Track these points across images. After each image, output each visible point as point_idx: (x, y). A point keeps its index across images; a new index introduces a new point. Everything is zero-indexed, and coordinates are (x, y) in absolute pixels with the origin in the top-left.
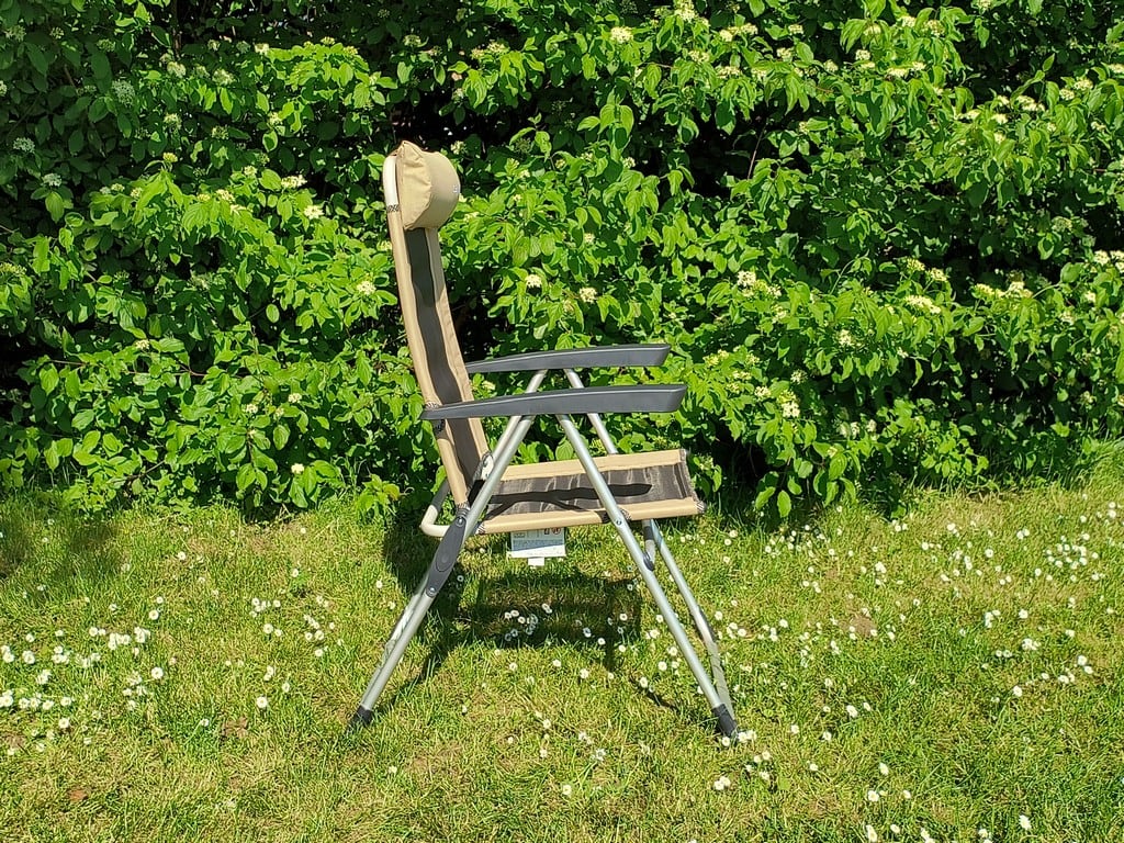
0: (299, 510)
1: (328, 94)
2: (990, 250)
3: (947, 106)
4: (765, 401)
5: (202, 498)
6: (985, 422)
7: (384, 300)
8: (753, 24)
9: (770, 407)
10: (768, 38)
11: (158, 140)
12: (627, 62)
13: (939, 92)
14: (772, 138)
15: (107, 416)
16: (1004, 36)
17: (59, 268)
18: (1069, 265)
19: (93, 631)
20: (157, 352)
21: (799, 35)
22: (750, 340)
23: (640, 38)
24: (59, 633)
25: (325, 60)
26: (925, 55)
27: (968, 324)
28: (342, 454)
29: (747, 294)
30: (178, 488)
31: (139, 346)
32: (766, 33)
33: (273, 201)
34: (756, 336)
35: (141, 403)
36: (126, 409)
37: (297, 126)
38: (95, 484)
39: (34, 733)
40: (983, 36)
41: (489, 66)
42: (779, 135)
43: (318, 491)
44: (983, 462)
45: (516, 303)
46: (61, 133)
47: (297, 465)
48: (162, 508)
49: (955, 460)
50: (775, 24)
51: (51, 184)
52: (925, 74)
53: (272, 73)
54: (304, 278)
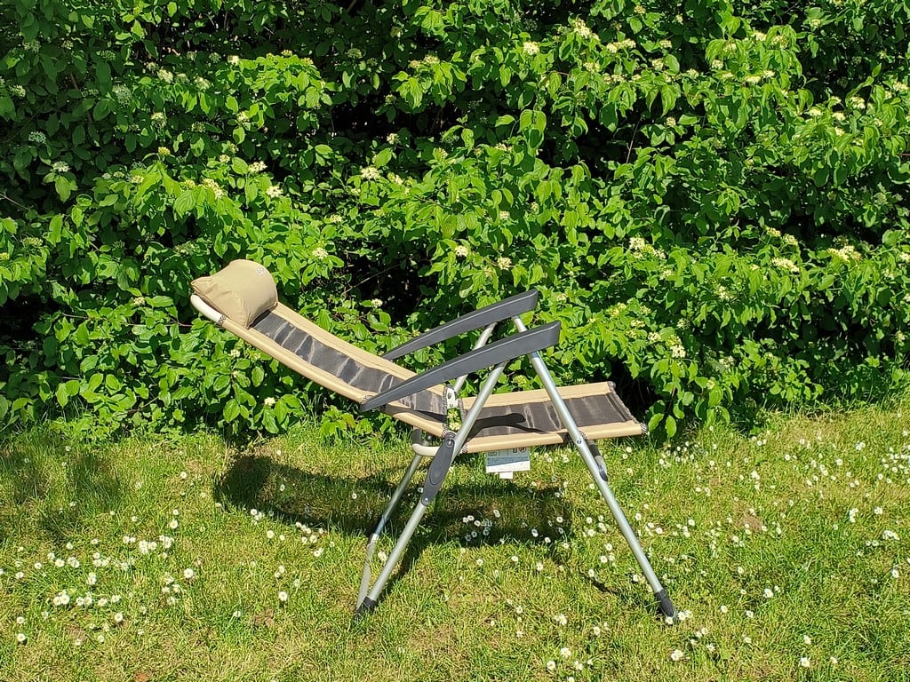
0: (271, 436)
1: (283, 96)
2: (822, 220)
3: (792, 105)
4: (656, 343)
5: (188, 427)
6: (817, 357)
7: (335, 264)
8: (632, 39)
9: (660, 349)
10: (642, 50)
11: (146, 134)
12: (535, 71)
13: (785, 93)
14: (644, 130)
15: (109, 360)
16: (828, 48)
17: (69, 241)
18: (888, 232)
19: (126, 539)
20: (151, 307)
21: (668, 49)
22: (640, 293)
23: (545, 50)
24: (95, 542)
25: (287, 70)
26: (773, 64)
27: (821, 281)
28: (301, 389)
29: (638, 256)
30: (168, 419)
31: (136, 303)
32: (642, 47)
33: (241, 184)
34: (644, 290)
35: (137, 349)
36: (125, 354)
37: (261, 123)
38: (101, 417)
39: (92, 626)
40: (814, 48)
41: (424, 74)
42: (650, 128)
43: (288, 420)
44: (819, 389)
45: (446, 269)
46: (67, 127)
47: (269, 398)
48: (156, 436)
49: (796, 388)
50: (648, 39)
51: (60, 170)
52: (774, 80)
53: (241, 80)
54: (270, 246)
